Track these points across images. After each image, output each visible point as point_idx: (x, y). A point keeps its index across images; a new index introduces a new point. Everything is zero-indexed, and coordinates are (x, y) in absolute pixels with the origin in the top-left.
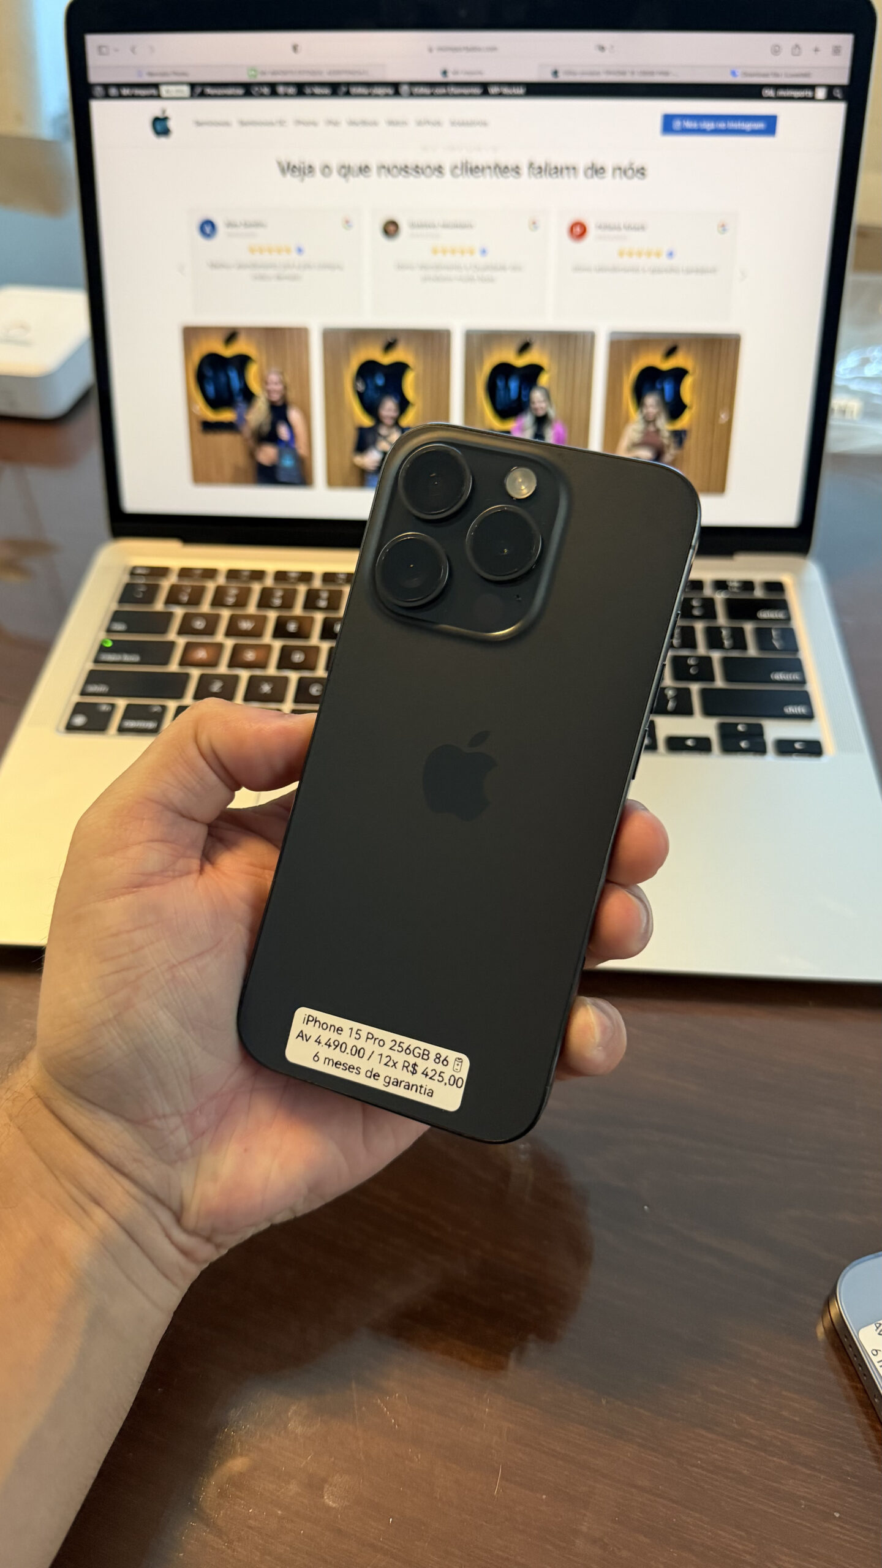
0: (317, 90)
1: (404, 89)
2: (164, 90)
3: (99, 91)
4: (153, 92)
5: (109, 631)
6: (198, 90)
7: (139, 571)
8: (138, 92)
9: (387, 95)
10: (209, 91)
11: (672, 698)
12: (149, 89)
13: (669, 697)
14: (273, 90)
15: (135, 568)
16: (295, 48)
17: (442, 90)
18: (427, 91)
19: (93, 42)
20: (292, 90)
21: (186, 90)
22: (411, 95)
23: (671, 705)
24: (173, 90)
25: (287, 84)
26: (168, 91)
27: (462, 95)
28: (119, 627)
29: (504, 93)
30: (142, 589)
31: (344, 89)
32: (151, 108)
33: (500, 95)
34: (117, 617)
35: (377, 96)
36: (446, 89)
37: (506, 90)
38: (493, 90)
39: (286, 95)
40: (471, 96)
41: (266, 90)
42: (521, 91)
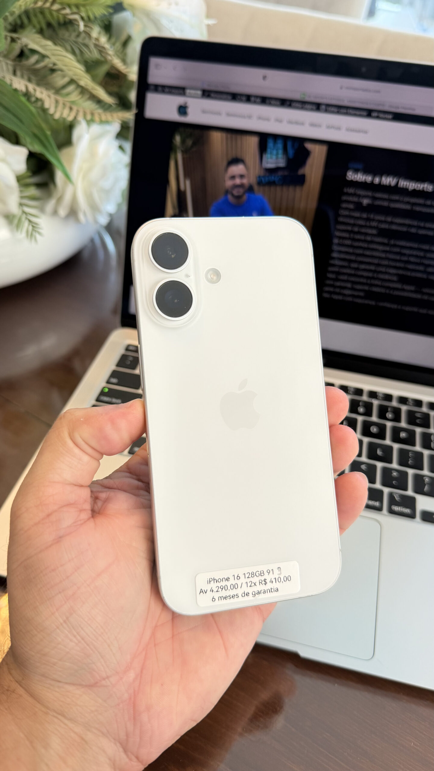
0: (273, 102)
1: (323, 107)
2: (188, 91)
3: (152, 87)
4: (181, 91)
5: (108, 382)
6: (207, 94)
7: (131, 348)
8: (173, 91)
9: (312, 110)
10: (212, 95)
11: (428, 484)
12: (180, 90)
13: (426, 482)
14: (248, 98)
15: (129, 346)
16: (264, 78)
17: (345, 111)
18: (335, 110)
19: (154, 61)
20: (259, 100)
21: (199, 93)
22: (326, 111)
23: (426, 488)
24: (192, 92)
25: (257, 97)
26: (190, 93)
27: (355, 115)
28: (114, 380)
29: (380, 116)
30: (131, 359)
31: (288, 103)
32: (179, 100)
33: (378, 117)
34: (114, 374)
35: (306, 109)
36: (347, 110)
37: (381, 115)
38: (375, 114)
39: (255, 102)
40: (360, 116)
41: (244, 98)
42: (390, 116)
